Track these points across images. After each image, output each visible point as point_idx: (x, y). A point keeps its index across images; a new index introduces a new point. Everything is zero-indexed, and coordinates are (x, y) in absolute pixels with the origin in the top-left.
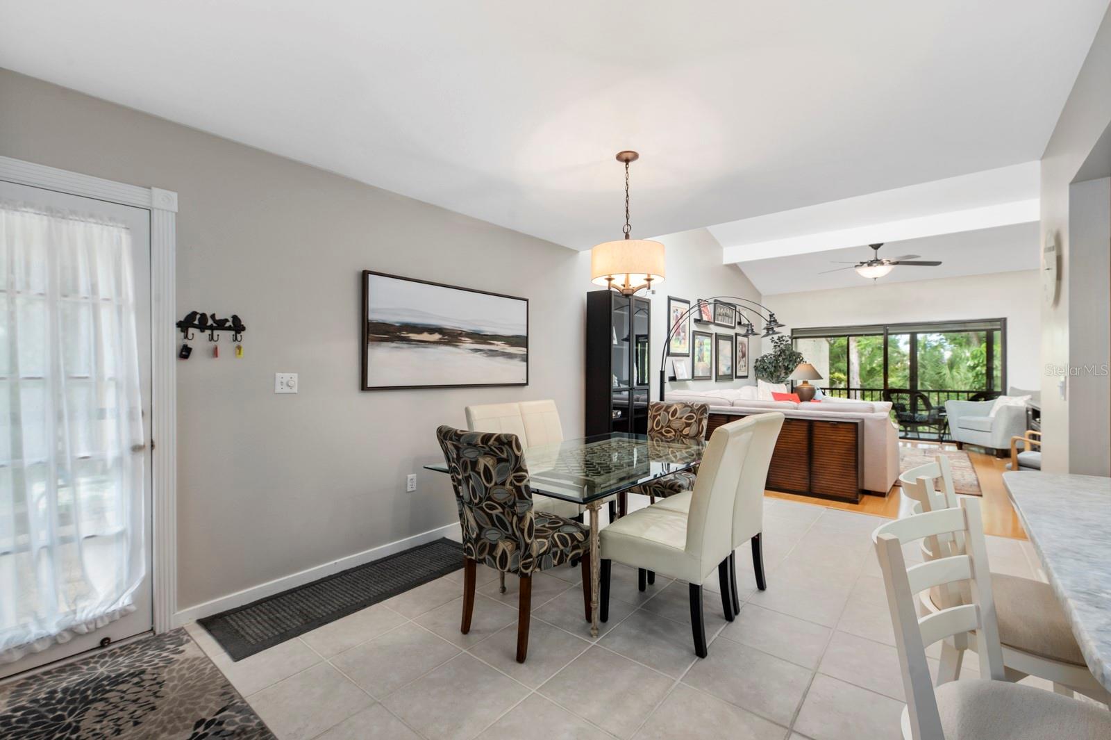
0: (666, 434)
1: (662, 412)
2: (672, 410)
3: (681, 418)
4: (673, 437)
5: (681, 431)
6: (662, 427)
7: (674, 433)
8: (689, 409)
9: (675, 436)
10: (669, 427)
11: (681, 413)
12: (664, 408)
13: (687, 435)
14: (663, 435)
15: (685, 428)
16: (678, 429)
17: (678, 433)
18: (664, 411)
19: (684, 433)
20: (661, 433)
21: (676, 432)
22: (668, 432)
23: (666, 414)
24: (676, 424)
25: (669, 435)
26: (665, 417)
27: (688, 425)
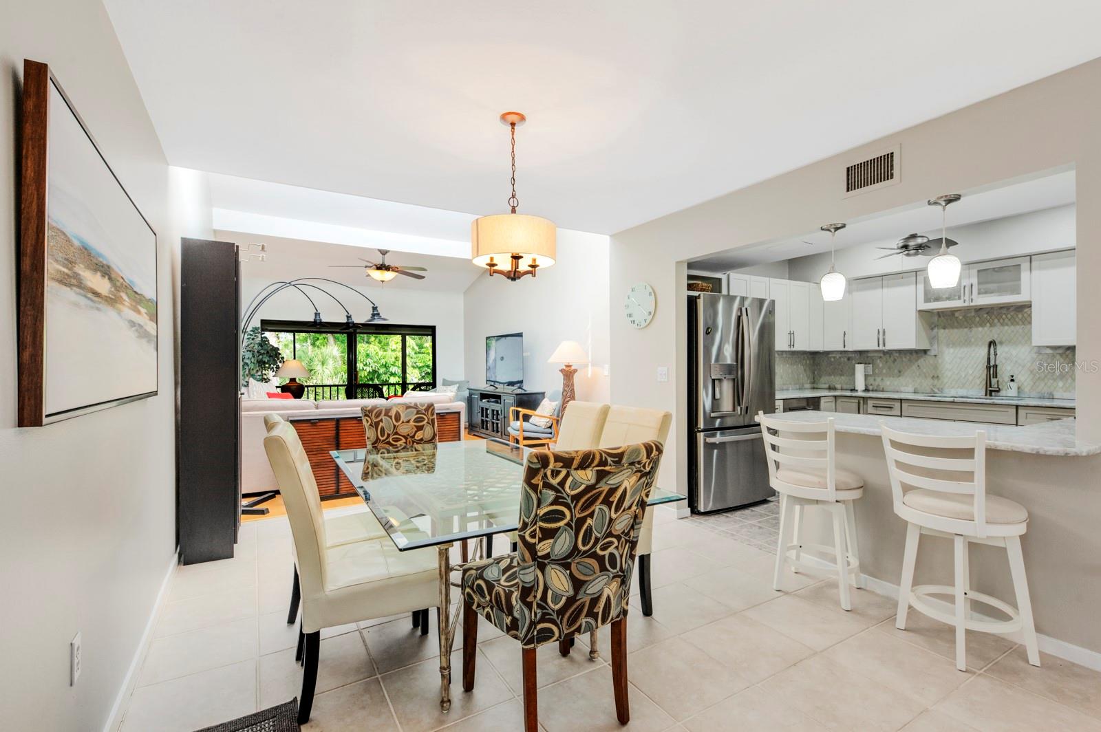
0: (393, 443)
1: (382, 417)
2: (393, 413)
3: (408, 422)
4: (404, 445)
5: (413, 437)
6: (389, 435)
7: (404, 440)
8: (415, 411)
9: (406, 443)
10: (397, 433)
11: (406, 416)
12: (383, 413)
13: (422, 439)
14: (392, 445)
15: (416, 432)
16: (408, 435)
17: (409, 439)
18: (385, 415)
19: (416, 438)
20: (389, 443)
21: (406, 438)
22: (397, 440)
23: (389, 419)
24: (404, 430)
25: (398, 443)
26: (389, 422)
27: (420, 428)
